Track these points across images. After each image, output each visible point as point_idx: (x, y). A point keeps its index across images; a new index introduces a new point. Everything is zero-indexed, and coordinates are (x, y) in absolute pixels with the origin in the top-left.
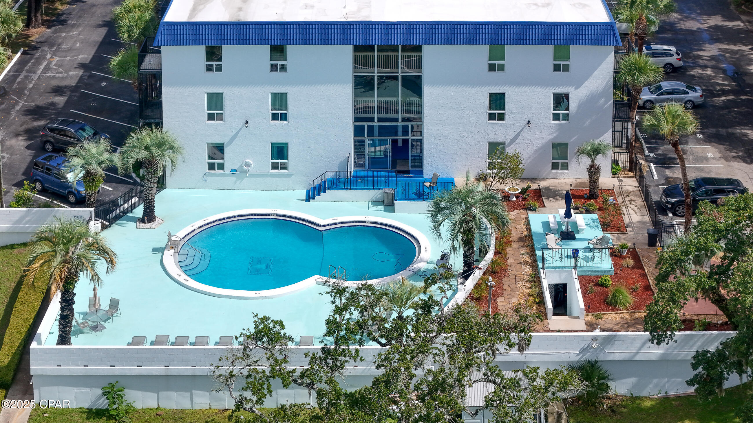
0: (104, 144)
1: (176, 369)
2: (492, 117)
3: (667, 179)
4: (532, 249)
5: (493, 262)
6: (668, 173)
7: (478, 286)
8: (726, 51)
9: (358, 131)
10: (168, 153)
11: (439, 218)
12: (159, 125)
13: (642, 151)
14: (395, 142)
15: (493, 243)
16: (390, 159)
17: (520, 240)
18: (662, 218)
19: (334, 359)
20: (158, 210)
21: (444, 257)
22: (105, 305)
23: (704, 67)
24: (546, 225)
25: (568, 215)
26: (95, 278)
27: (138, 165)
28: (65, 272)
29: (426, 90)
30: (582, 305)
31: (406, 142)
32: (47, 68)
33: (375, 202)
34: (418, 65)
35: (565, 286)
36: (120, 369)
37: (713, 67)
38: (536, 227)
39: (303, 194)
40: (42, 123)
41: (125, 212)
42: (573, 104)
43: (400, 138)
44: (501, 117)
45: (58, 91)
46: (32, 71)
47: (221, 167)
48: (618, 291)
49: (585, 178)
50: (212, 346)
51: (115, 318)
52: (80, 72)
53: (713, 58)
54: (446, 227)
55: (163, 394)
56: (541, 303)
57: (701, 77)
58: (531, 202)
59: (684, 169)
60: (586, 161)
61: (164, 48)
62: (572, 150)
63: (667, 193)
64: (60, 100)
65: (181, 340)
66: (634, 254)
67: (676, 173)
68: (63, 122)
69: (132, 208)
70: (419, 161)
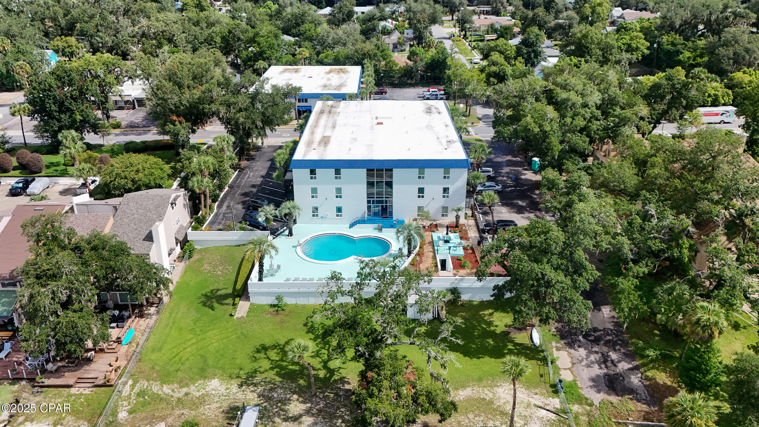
0: (272, 207)
1: (302, 290)
2: (419, 197)
3: (486, 221)
4: (433, 246)
5: (419, 251)
6: (486, 218)
7: (413, 260)
8: (512, 170)
9: (369, 202)
10: (297, 210)
11: (399, 235)
12: (293, 200)
13: (477, 210)
14: (382, 206)
15: (419, 244)
16: (380, 213)
17: (429, 243)
18: (483, 235)
19: (360, 286)
20: (294, 232)
21: (400, 249)
22: (275, 267)
23: (503, 176)
24: (439, 237)
25: (447, 234)
26: (271, 257)
27: (286, 215)
28: (260, 255)
29: (394, 186)
30: (452, 267)
31: (386, 206)
32: (248, 177)
33: (375, 229)
34: (391, 177)
35: (445, 260)
36: (281, 290)
37: (507, 177)
38: (435, 238)
39: (348, 226)
40: (248, 199)
41: (282, 233)
42: (450, 191)
43: (384, 205)
44: (423, 197)
45: (253, 186)
46: (243, 178)
47: (317, 216)
48: (466, 262)
49: (454, 220)
50: (315, 281)
51: (279, 271)
52: (262, 179)
53: (507, 173)
54: (401, 238)
55: (298, 299)
56: (436, 266)
57: (501, 180)
58: (433, 229)
59: (493, 217)
60: (455, 214)
61: (293, 170)
62: (449, 209)
63: (486, 226)
64: (254, 190)
65: (304, 279)
66: (472, 249)
67: (489, 218)
68: (256, 199)
69: (284, 231)
70: (391, 213)
